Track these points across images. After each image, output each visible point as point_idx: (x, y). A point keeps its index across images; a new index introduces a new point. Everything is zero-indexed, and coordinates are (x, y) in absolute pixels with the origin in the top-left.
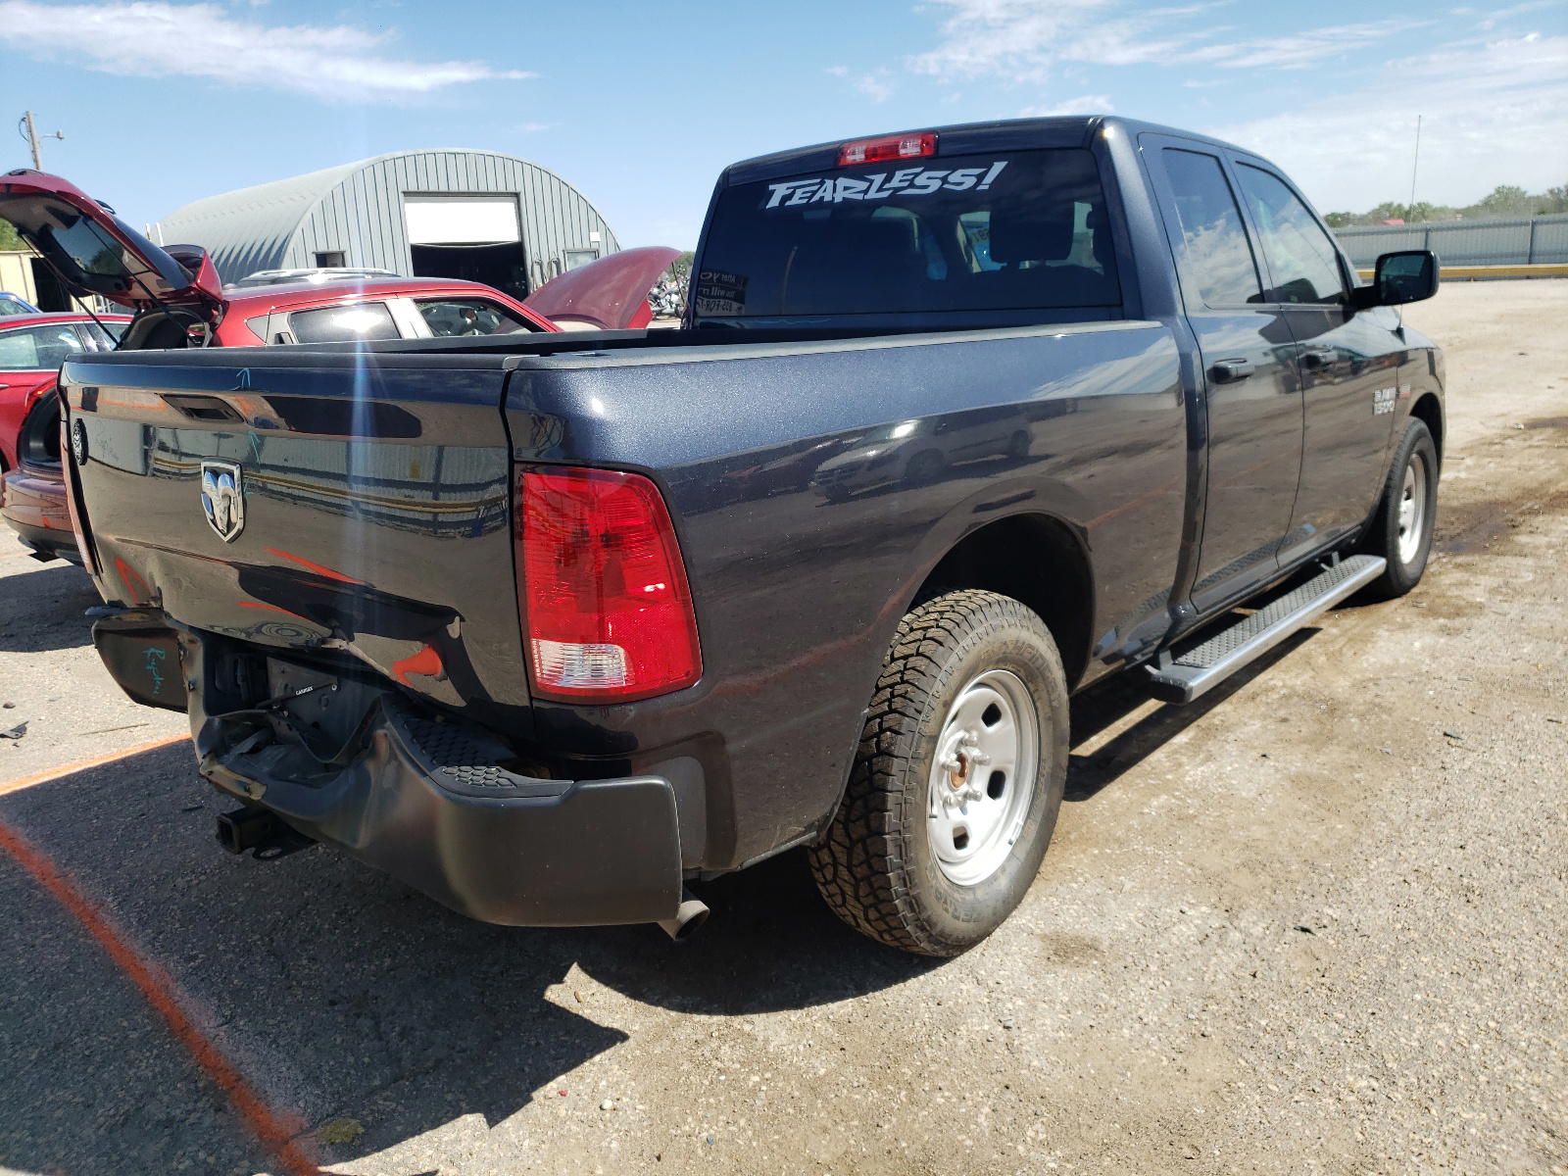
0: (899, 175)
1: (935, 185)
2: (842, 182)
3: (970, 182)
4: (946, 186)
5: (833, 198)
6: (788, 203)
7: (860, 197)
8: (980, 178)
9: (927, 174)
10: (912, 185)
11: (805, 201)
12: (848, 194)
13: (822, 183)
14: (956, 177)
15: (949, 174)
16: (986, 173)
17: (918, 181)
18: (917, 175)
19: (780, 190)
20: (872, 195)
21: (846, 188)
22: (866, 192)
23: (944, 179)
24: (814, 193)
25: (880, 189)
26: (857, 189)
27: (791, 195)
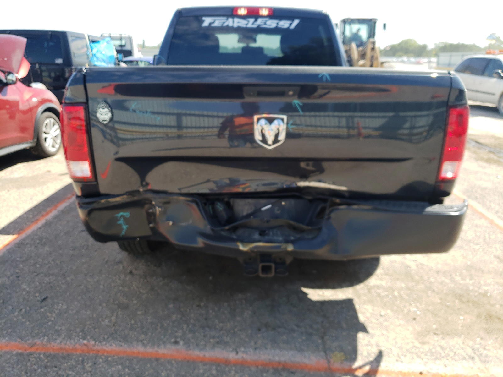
0: (260, 20)
1: (274, 26)
2: (236, 20)
3: (287, 26)
4: (278, 26)
5: (233, 25)
6: (212, 25)
7: (245, 26)
8: (291, 24)
9: (270, 21)
10: (265, 24)
11: (221, 25)
12: (239, 25)
13: (228, 20)
14: (282, 23)
15: (280, 22)
16: (293, 23)
17: (267, 23)
19: (207, 21)
20: (249, 26)
21: (238, 22)
22: (247, 24)
23: (278, 24)
24: (224, 23)
25: (253, 24)
26: (242, 23)
27: (213, 23)
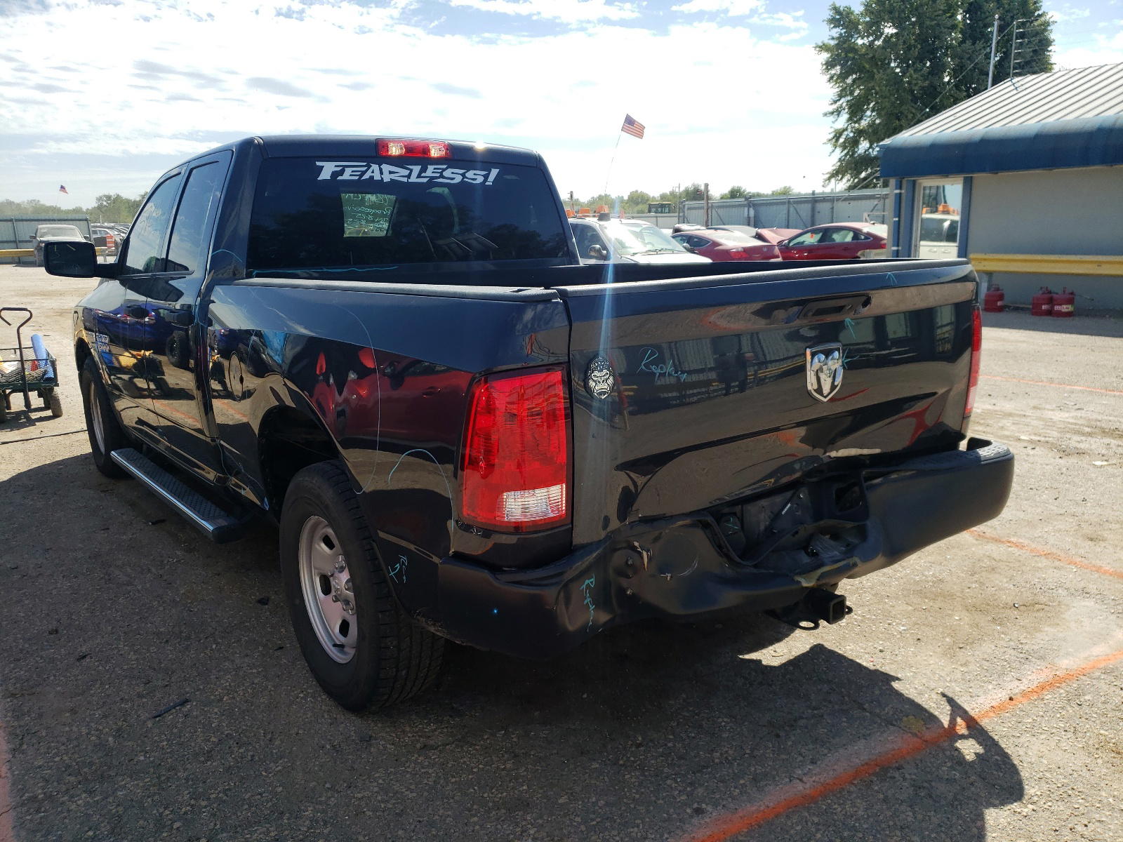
0: (431, 168)
1: (458, 179)
2: (386, 168)
3: (480, 180)
4: (465, 179)
5: (382, 178)
6: (340, 178)
7: (405, 180)
8: (486, 177)
9: (450, 170)
10: (442, 176)
11: (357, 178)
12: (393, 176)
13: (369, 167)
14: (470, 174)
15: (466, 172)
16: (488, 175)
17: (445, 174)
18: (444, 170)
19: (328, 169)
20: (413, 179)
21: (391, 172)
22: (409, 176)
23: (463, 175)
24: (364, 173)
25: (419, 176)
26: (400, 174)
27: (342, 172)
